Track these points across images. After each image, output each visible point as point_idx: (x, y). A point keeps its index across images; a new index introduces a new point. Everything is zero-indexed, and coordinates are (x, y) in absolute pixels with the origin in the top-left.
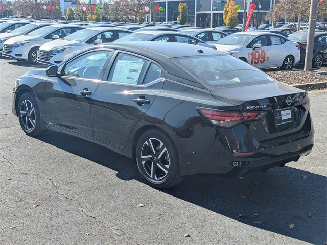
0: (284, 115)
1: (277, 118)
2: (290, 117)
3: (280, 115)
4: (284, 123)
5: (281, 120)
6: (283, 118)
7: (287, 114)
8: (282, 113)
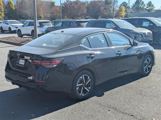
0: (21, 62)
1: (18, 62)
2: (23, 64)
3: (19, 61)
4: (20, 65)
5: (18, 63)
6: (20, 63)
7: (23, 62)
8: (20, 60)
